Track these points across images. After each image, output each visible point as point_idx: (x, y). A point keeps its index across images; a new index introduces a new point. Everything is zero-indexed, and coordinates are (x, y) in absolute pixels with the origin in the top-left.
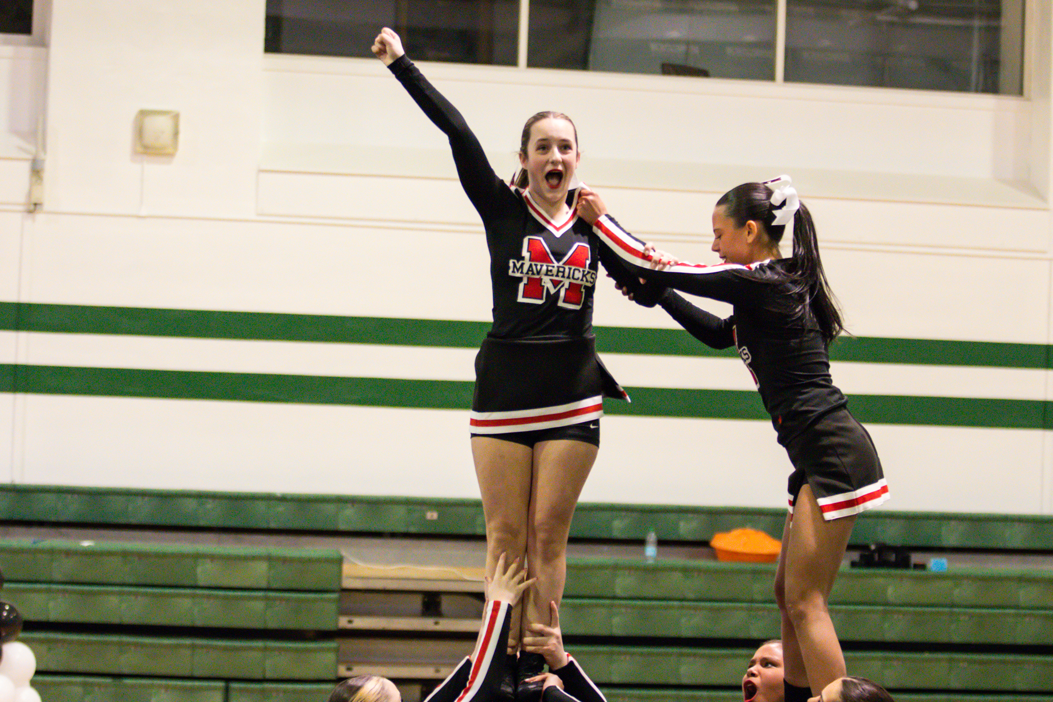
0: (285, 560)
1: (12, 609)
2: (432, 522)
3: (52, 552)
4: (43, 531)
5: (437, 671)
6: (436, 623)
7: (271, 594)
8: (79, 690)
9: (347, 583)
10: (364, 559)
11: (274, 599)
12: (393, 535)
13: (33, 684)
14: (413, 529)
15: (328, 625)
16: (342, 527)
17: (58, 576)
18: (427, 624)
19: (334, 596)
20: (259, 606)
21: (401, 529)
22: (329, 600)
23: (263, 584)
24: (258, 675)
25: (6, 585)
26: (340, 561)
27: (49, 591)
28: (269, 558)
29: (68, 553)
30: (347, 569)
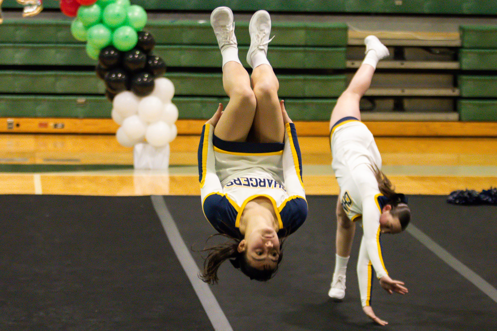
0: (315, 29)
1: (160, 60)
2: (399, 6)
3: (182, 27)
4: (177, 15)
5: (403, 91)
6: (402, 64)
7: (307, 49)
8: (199, 105)
9: (352, 42)
10: (360, 28)
11: (308, 52)
12: (377, 14)
13: (173, 102)
14: (387, 11)
15: (340, 66)
16: (348, 10)
17: (185, 41)
18: (397, 65)
19: (343, 49)
20: (300, 56)
21: (381, 10)
22: (340, 52)
23: (302, 43)
24: (300, 94)
25: (156, 47)
26: (346, 29)
27: (181, 49)
28: (306, 29)
29: (191, 28)
30: (351, 34)
